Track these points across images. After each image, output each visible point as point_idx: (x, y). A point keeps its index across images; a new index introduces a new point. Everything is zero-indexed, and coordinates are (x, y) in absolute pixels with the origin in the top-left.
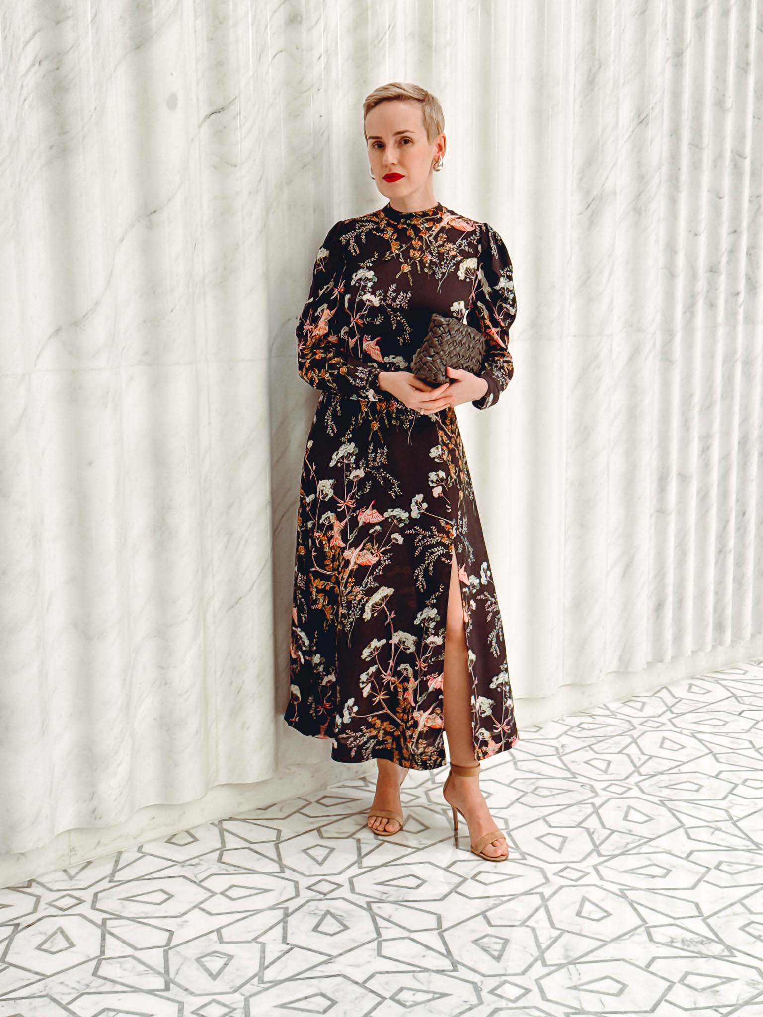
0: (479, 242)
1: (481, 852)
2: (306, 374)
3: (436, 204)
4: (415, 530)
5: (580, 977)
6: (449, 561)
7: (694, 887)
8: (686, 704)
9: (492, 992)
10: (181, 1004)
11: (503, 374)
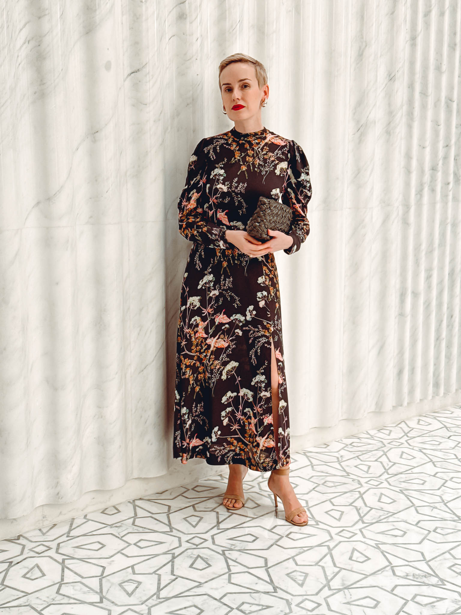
0: (289, 152)
1: (292, 521)
2: (183, 232)
3: (263, 128)
4: (249, 327)
5: (351, 596)
6: (269, 346)
7: (420, 543)
8: (416, 431)
9: (298, 605)
10: (109, 611)
11: (303, 232)
